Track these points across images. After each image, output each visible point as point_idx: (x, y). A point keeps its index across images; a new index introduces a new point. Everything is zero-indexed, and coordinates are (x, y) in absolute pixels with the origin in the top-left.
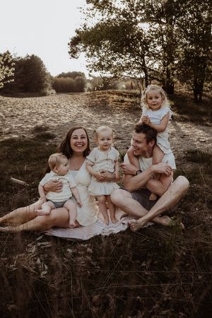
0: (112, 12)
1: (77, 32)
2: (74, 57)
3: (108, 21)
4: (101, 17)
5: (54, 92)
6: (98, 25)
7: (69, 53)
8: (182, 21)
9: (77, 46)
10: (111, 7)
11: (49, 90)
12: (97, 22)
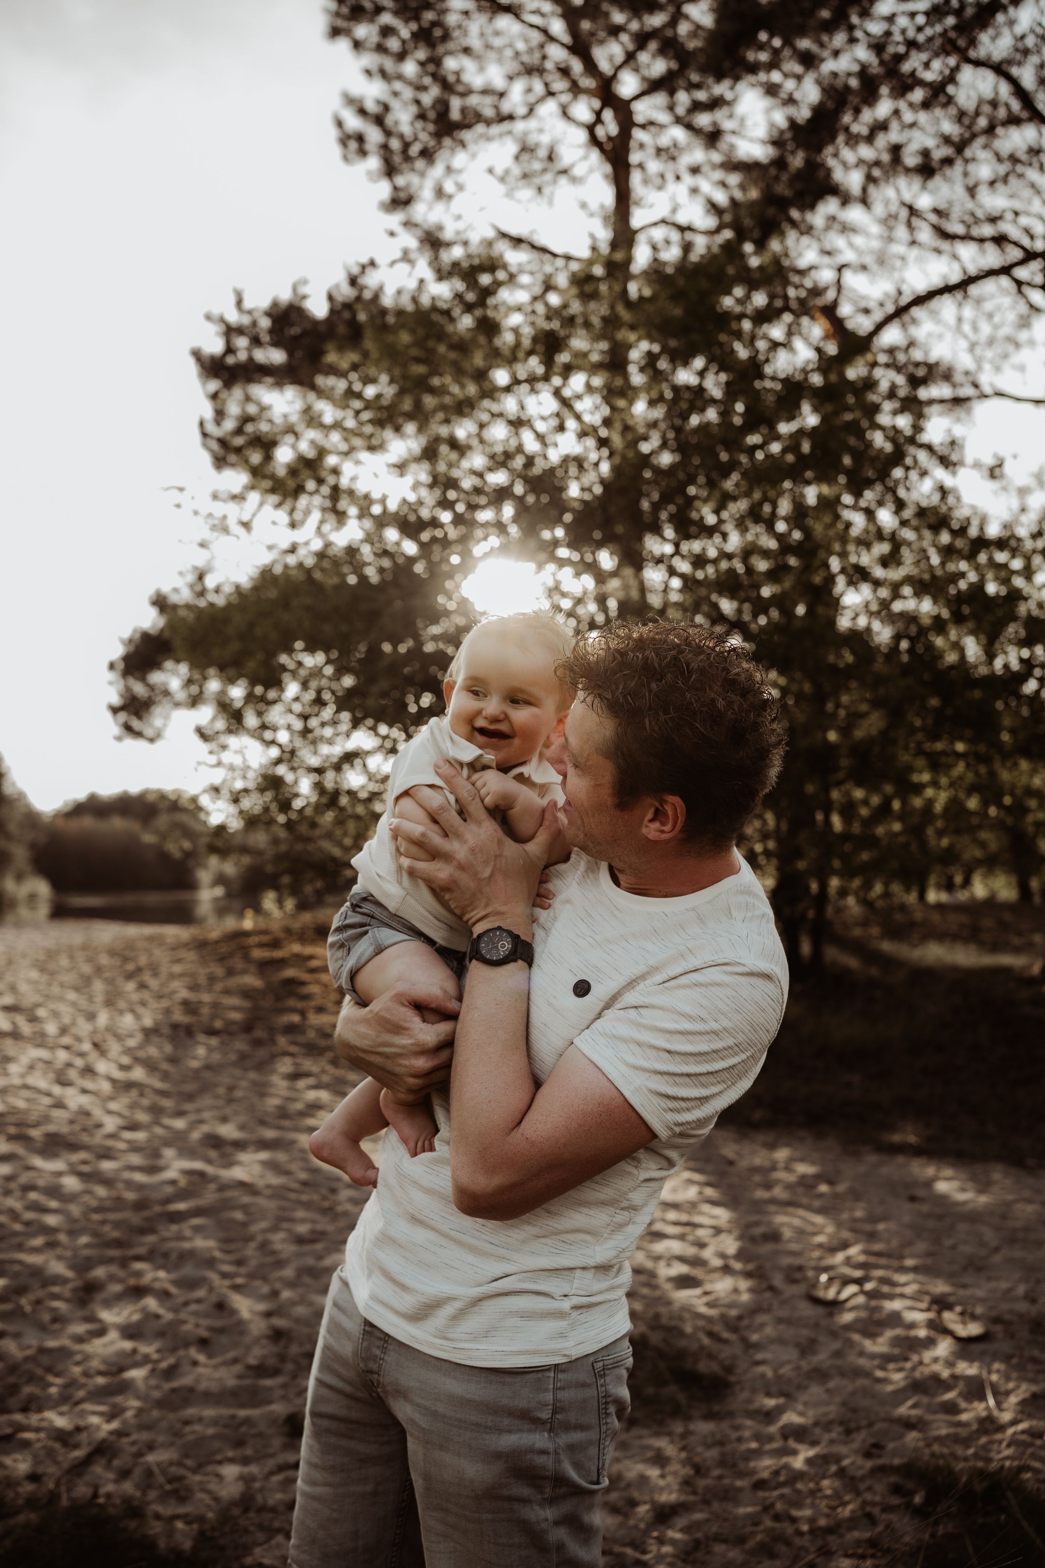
0: (341, 516)
1: (160, 603)
2: (138, 734)
3: (321, 555)
4: (285, 537)
5: (42, 888)
6: (266, 577)
7: (115, 710)
8: (699, 561)
9: (156, 677)
10: (335, 489)
11: (20, 877)
12: (266, 558)
